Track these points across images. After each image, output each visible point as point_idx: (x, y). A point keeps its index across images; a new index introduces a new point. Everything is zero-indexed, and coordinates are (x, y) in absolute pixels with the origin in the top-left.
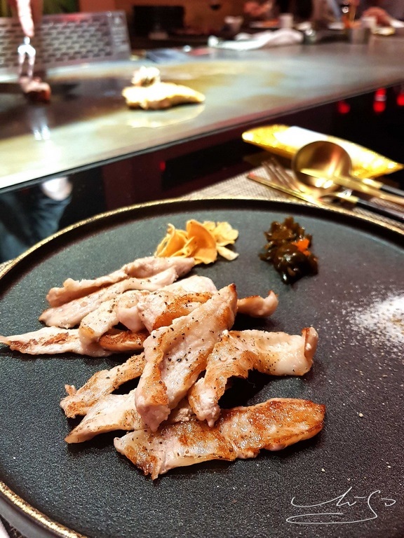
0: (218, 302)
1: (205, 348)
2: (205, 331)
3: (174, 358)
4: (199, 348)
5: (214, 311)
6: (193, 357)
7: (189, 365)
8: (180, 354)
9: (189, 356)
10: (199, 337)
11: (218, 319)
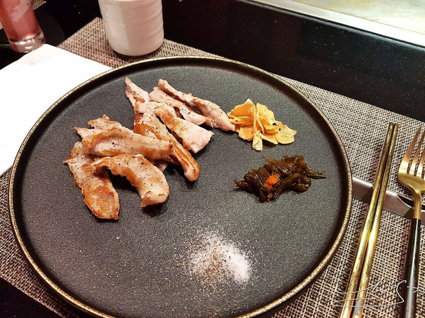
0: (154, 143)
1: (123, 150)
2: (131, 145)
3: (113, 141)
4: (122, 148)
5: (145, 144)
6: (117, 148)
7: (112, 148)
8: (116, 142)
9: (116, 146)
10: (126, 144)
11: (142, 148)
